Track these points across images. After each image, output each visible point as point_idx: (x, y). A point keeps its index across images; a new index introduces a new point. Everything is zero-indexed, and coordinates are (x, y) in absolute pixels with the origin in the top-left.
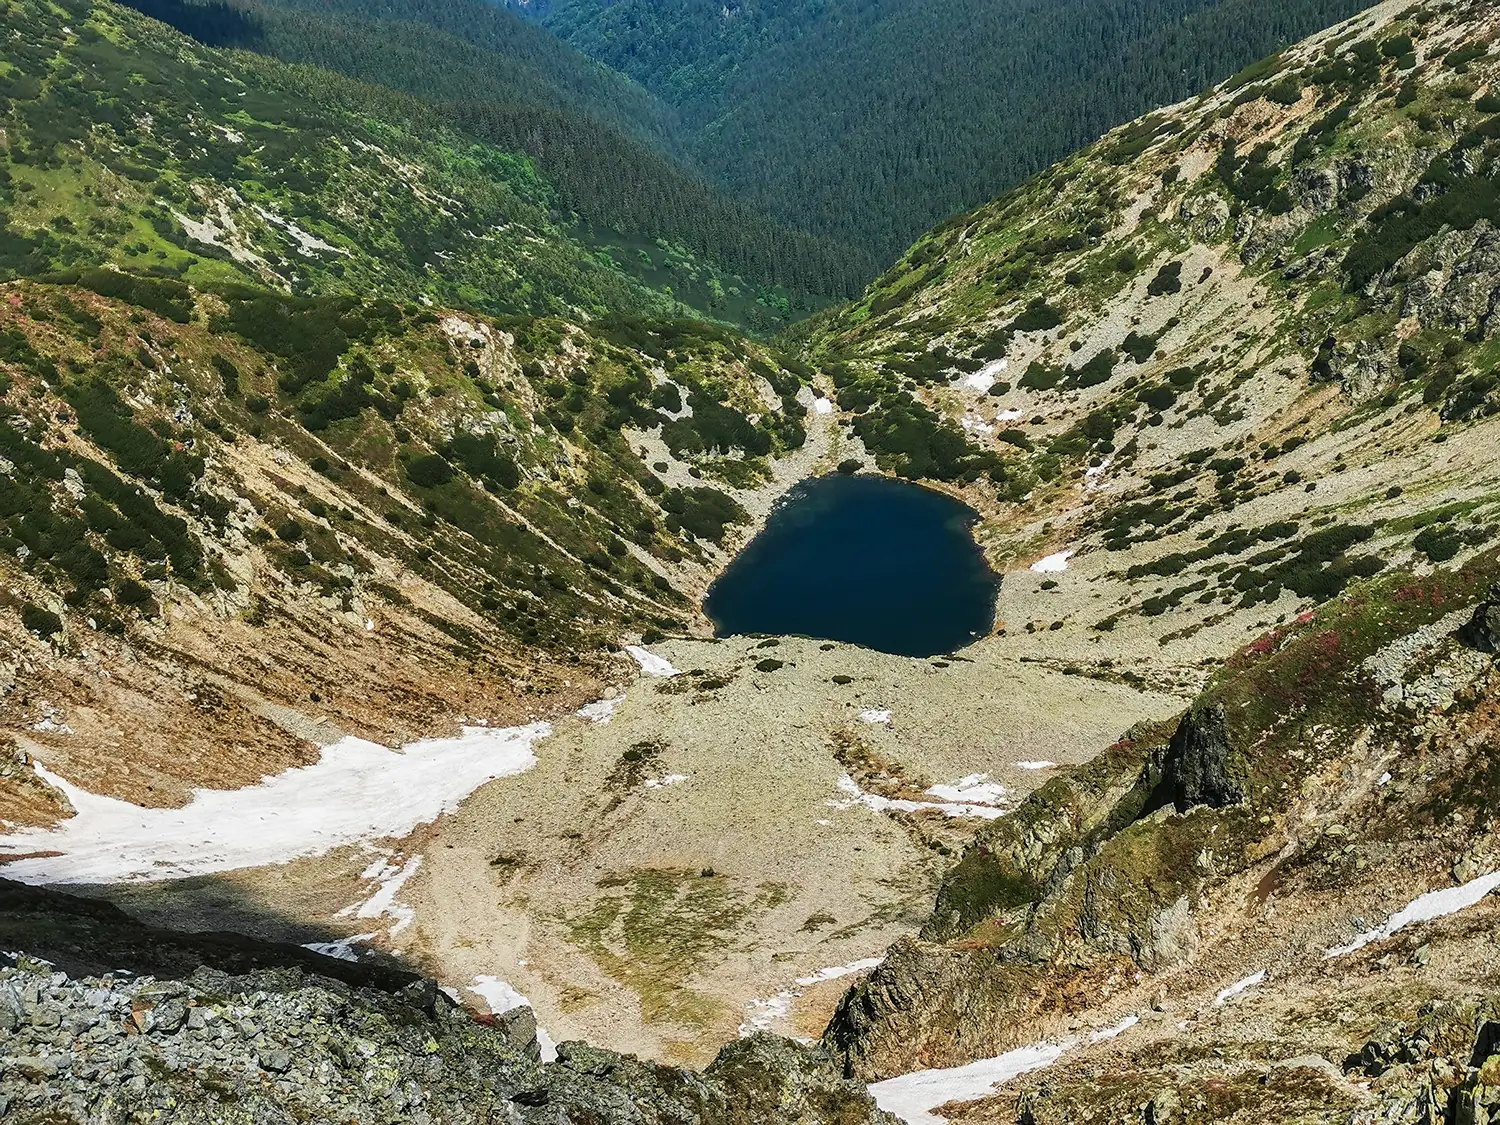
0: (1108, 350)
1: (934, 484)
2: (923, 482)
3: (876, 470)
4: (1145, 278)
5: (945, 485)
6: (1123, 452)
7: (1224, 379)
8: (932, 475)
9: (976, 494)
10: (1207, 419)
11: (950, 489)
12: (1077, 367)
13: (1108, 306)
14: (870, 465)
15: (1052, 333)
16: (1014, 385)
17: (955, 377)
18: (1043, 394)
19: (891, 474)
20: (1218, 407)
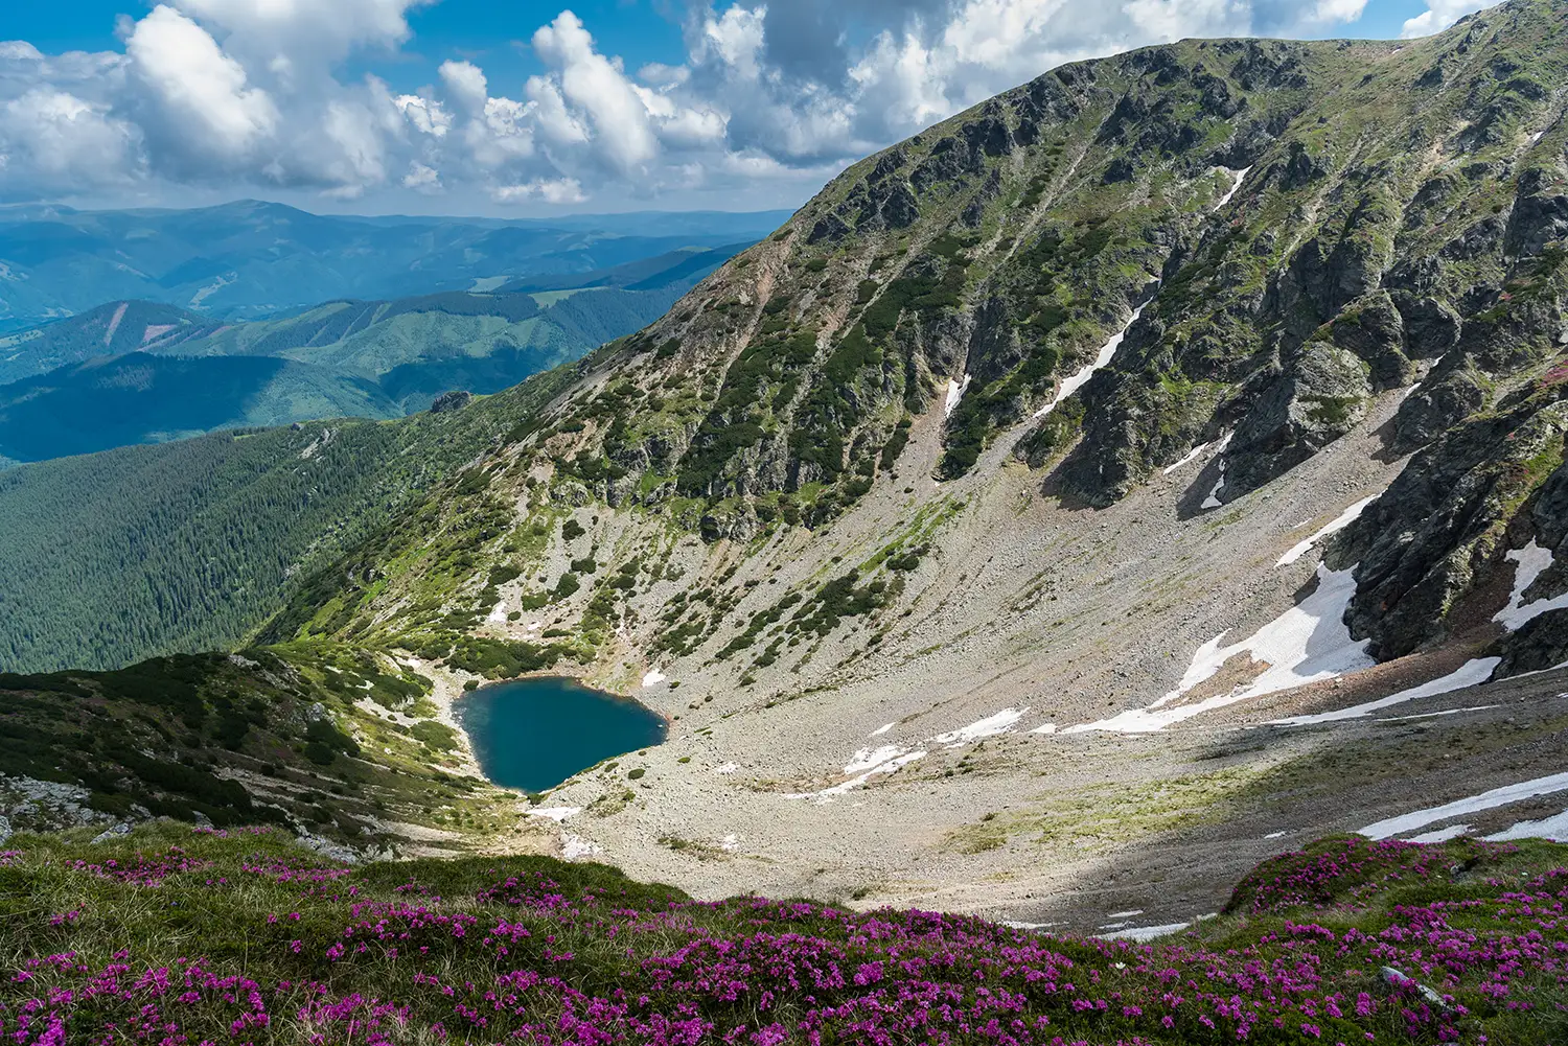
0: (565, 575)
1: (531, 674)
2: (522, 675)
3: (486, 681)
4: (558, 533)
5: (538, 672)
6: (626, 615)
7: (656, 560)
8: (525, 669)
9: (562, 668)
10: (663, 582)
11: (543, 672)
12: (554, 589)
13: (545, 554)
14: (482, 681)
15: (522, 578)
16: (522, 611)
17: (483, 620)
18: (545, 609)
19: (499, 680)
20: (664, 573)
